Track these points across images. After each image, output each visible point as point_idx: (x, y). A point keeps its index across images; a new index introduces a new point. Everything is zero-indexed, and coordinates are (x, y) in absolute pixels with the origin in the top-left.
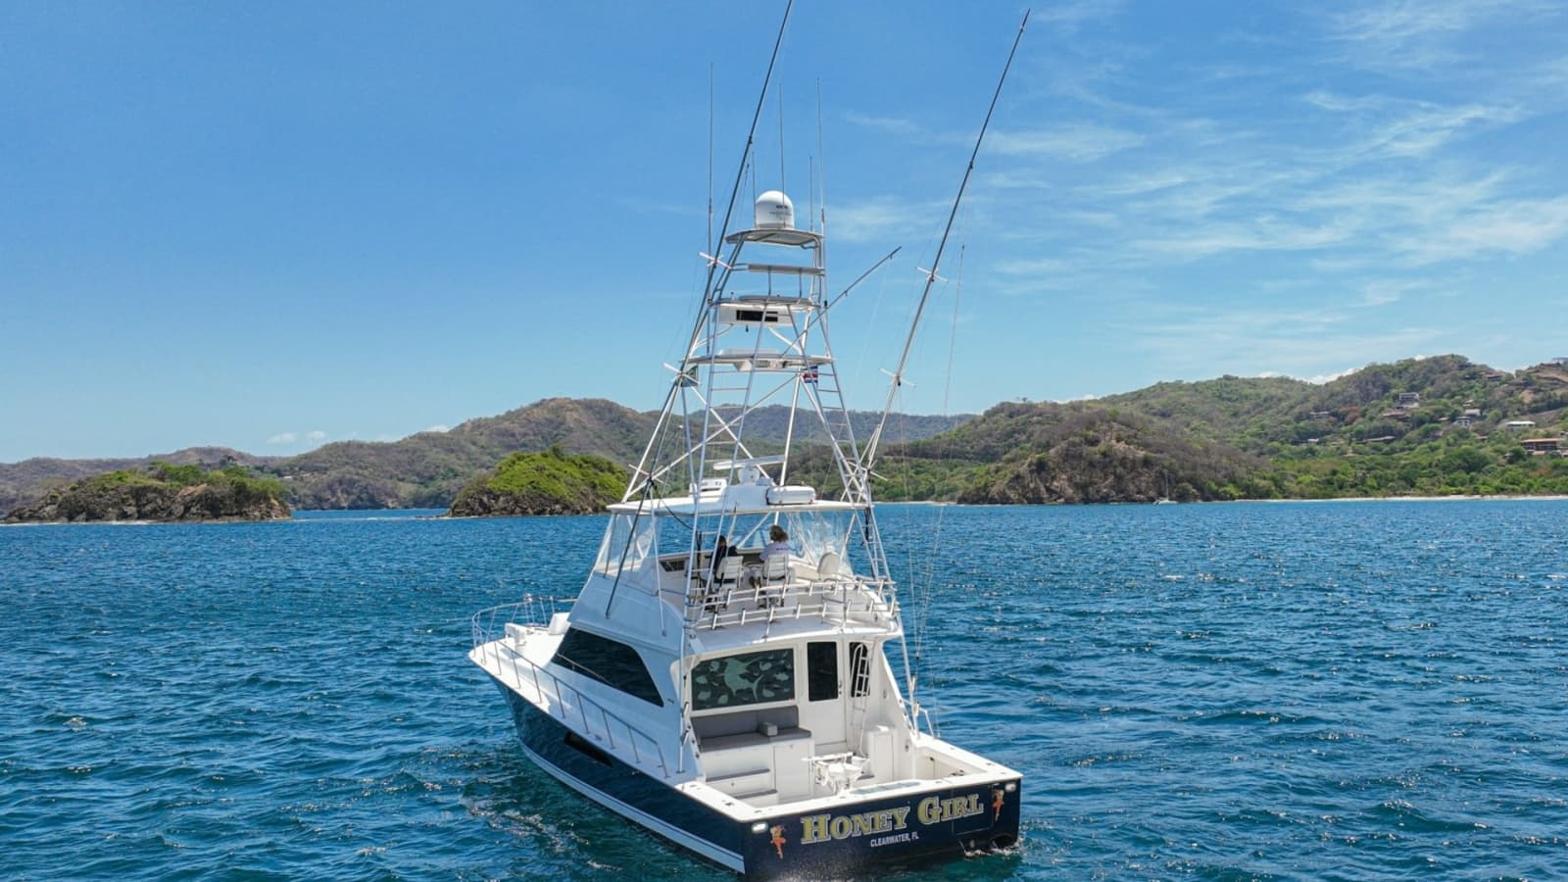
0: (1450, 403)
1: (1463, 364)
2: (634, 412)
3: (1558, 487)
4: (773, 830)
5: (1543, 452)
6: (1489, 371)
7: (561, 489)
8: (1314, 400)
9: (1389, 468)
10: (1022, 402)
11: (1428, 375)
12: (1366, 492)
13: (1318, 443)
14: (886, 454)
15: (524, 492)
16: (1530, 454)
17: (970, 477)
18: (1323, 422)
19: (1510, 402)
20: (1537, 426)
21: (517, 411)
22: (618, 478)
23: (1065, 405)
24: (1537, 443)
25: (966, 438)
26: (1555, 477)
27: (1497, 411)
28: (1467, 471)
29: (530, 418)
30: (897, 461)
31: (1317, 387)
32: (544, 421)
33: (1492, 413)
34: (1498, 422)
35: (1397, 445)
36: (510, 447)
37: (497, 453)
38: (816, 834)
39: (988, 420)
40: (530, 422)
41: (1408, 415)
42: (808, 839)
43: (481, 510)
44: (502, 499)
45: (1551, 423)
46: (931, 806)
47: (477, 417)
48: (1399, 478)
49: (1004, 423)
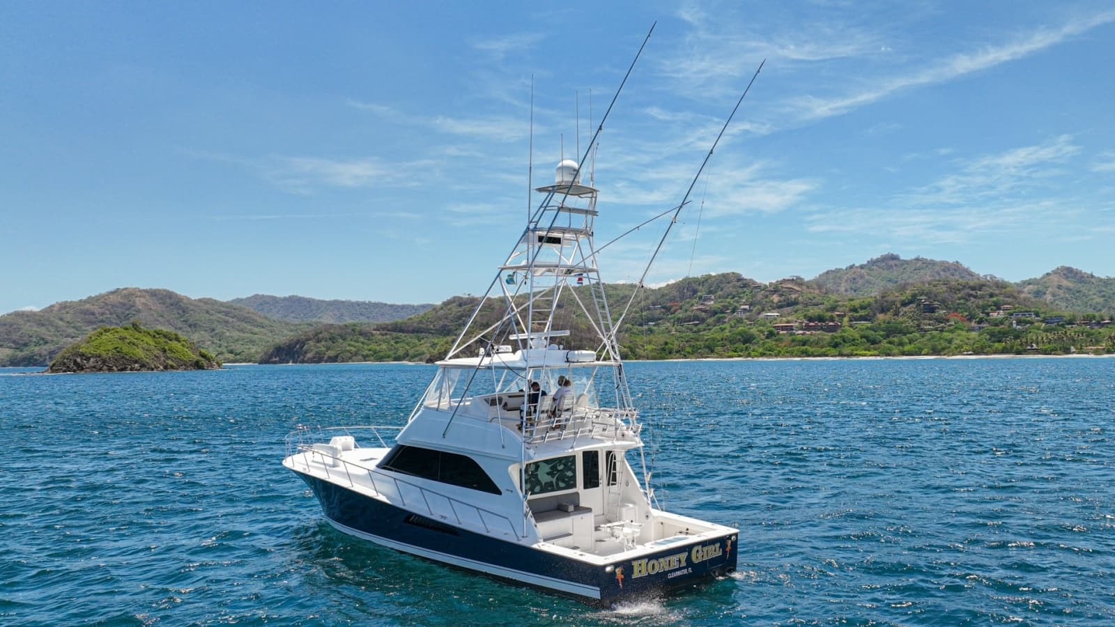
0: (732, 301)
1: (739, 279)
2: (188, 299)
3: (796, 352)
4: (617, 570)
5: (785, 332)
6: (754, 283)
7: (140, 353)
8: (652, 298)
9: (698, 341)
10: (468, 296)
11: (720, 284)
12: (685, 356)
13: (654, 325)
14: (375, 330)
15: (110, 355)
16: (778, 333)
17: (434, 345)
18: (657, 313)
19: (766, 302)
20: (781, 316)
21: (97, 296)
22: (183, 346)
23: (495, 299)
24: (782, 326)
25: (430, 320)
26: (793, 347)
27: (759, 307)
28: (743, 343)
29: (107, 301)
30: (383, 335)
31: (653, 291)
32: (118, 304)
33: (756, 308)
34: (759, 313)
35: (701, 327)
36: (90, 323)
37: (81, 327)
38: (640, 571)
39: (444, 308)
40: (107, 304)
41: (708, 308)
42: (636, 575)
43: (75, 368)
44: (92, 360)
45: (789, 314)
46: (698, 551)
47: (64, 300)
48: (704, 347)
49: (455, 310)
